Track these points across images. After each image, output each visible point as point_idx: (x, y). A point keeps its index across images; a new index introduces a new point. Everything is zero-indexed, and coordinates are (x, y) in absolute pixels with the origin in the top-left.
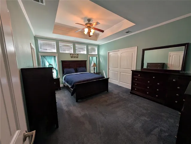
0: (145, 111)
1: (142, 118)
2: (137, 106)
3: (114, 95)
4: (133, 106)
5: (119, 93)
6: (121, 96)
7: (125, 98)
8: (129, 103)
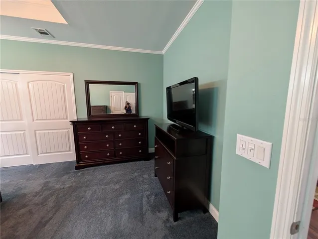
0: (117, 187)
1: (121, 201)
2: (102, 187)
3: (35, 196)
4: (95, 191)
5: (46, 184)
6: (57, 186)
7: (71, 186)
8: (85, 192)
